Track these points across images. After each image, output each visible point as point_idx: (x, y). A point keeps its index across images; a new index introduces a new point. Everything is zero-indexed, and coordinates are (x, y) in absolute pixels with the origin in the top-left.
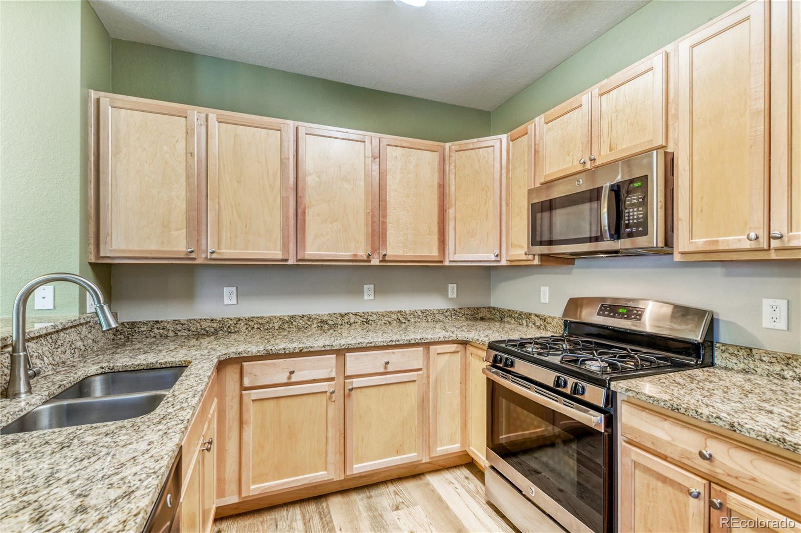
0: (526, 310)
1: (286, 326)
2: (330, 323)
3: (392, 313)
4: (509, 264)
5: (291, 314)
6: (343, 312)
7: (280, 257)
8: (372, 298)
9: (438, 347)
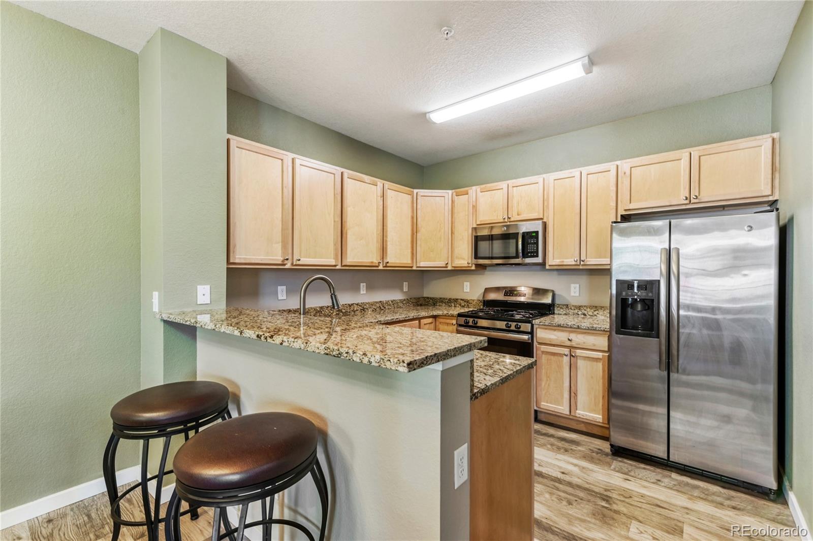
0: (454, 297)
1: (318, 314)
2: (343, 311)
3: (376, 302)
4: (453, 269)
5: (321, 305)
6: (350, 303)
7: (334, 264)
8: (365, 292)
9: (425, 320)
